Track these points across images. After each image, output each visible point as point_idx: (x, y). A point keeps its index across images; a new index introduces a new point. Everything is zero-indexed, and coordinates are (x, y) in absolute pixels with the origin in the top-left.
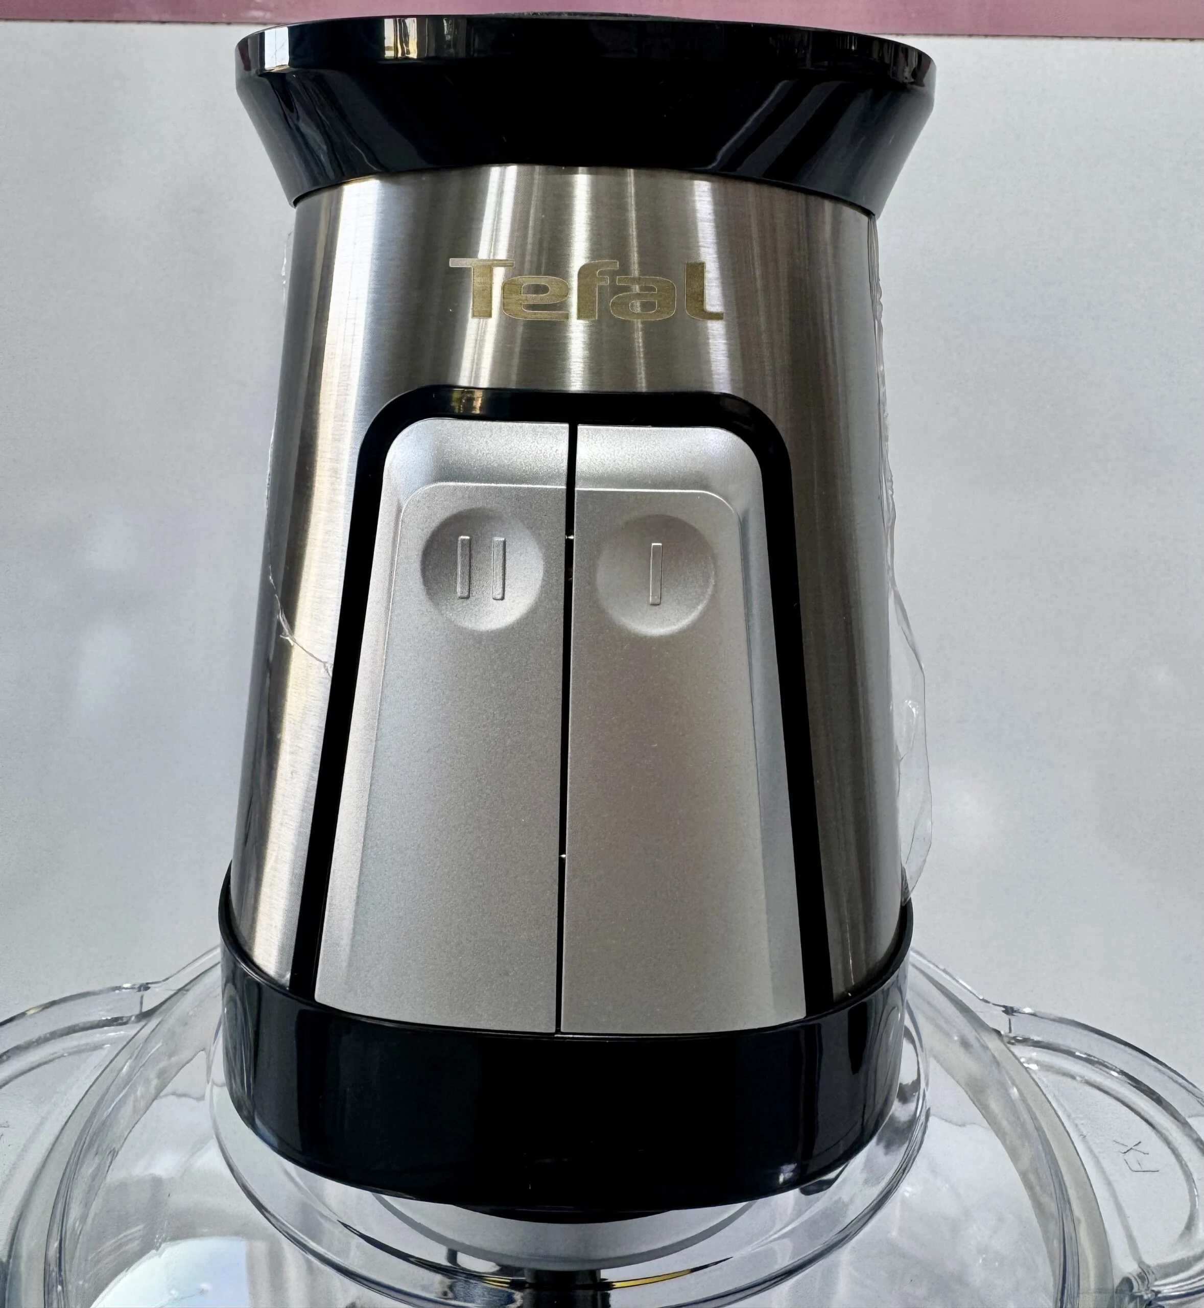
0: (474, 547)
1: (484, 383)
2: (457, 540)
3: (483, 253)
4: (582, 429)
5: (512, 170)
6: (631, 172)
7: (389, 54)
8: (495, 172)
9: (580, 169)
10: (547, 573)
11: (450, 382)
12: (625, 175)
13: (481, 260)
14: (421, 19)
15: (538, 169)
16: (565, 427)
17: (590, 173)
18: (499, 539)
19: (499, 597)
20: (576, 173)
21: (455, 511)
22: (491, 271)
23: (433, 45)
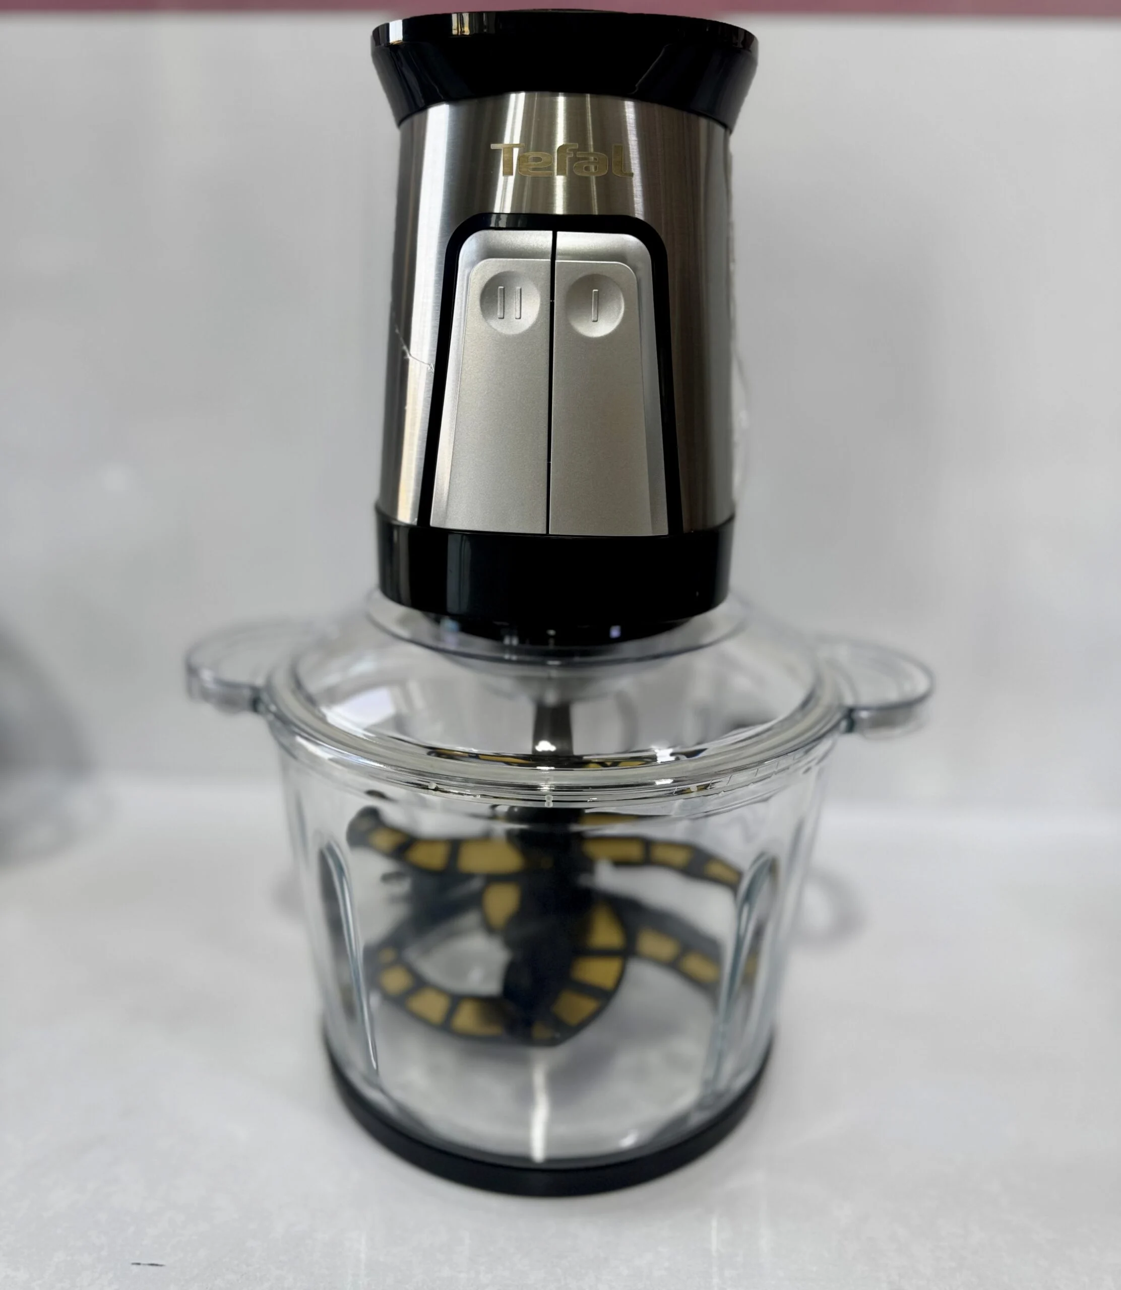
0: (506, 292)
1: (508, 210)
2: (497, 289)
3: (507, 141)
4: (559, 234)
5: (522, 95)
6: (588, 96)
7: (455, 32)
8: (513, 96)
9: (560, 93)
10: (542, 305)
11: (490, 211)
12: (585, 97)
13: (506, 145)
14: (471, 14)
15: (536, 94)
16: (551, 232)
17: (565, 96)
18: (518, 288)
19: (518, 317)
20: (558, 96)
21: (497, 273)
22: (512, 150)
23: (477, 27)
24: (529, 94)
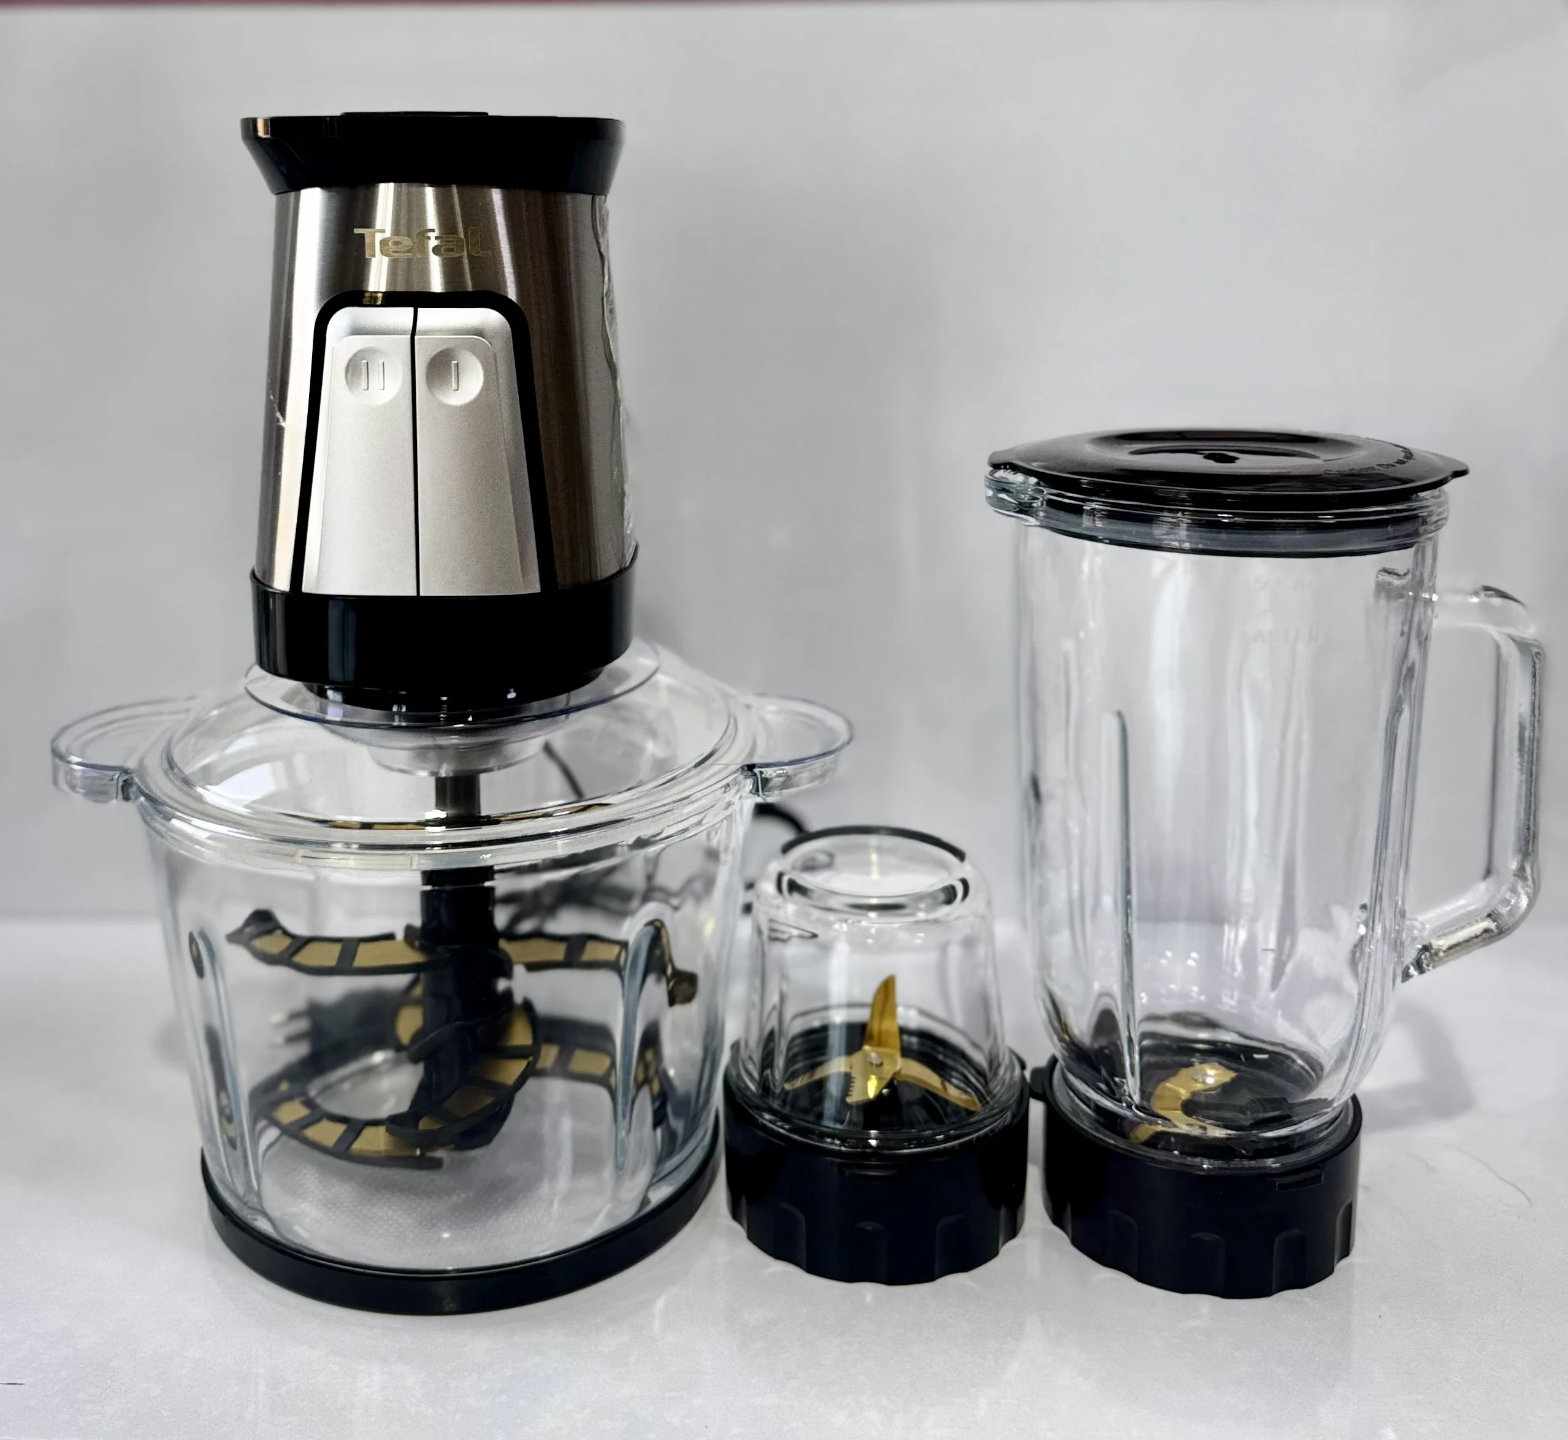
0: (370, 365)
1: (383, 289)
2: (362, 362)
4: (420, 310)
5: (392, 185)
6: (454, 187)
8: (383, 186)
9: (427, 185)
10: (404, 376)
11: (364, 289)
12: (452, 188)
13: (370, 229)
16: (412, 309)
17: (432, 187)
18: (382, 362)
19: (382, 388)
20: (424, 186)
21: (360, 349)
22: (374, 235)
24: (397, 184)
